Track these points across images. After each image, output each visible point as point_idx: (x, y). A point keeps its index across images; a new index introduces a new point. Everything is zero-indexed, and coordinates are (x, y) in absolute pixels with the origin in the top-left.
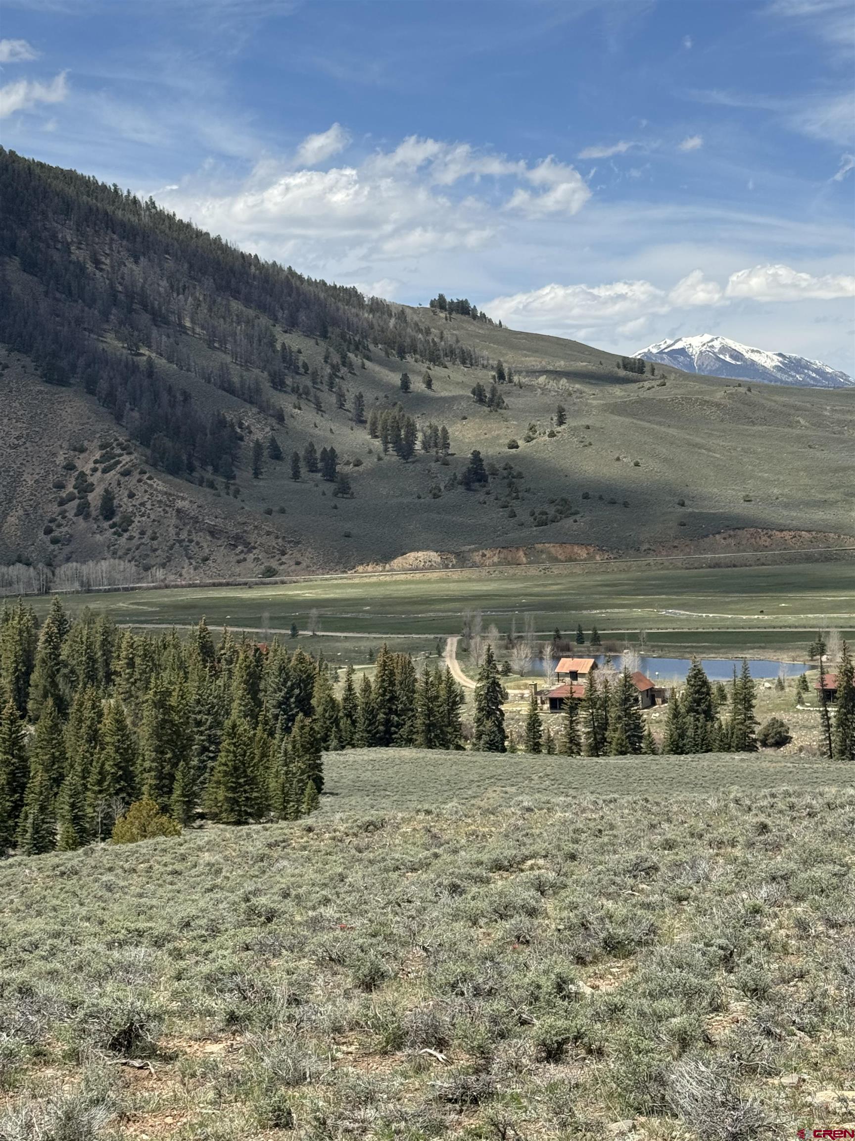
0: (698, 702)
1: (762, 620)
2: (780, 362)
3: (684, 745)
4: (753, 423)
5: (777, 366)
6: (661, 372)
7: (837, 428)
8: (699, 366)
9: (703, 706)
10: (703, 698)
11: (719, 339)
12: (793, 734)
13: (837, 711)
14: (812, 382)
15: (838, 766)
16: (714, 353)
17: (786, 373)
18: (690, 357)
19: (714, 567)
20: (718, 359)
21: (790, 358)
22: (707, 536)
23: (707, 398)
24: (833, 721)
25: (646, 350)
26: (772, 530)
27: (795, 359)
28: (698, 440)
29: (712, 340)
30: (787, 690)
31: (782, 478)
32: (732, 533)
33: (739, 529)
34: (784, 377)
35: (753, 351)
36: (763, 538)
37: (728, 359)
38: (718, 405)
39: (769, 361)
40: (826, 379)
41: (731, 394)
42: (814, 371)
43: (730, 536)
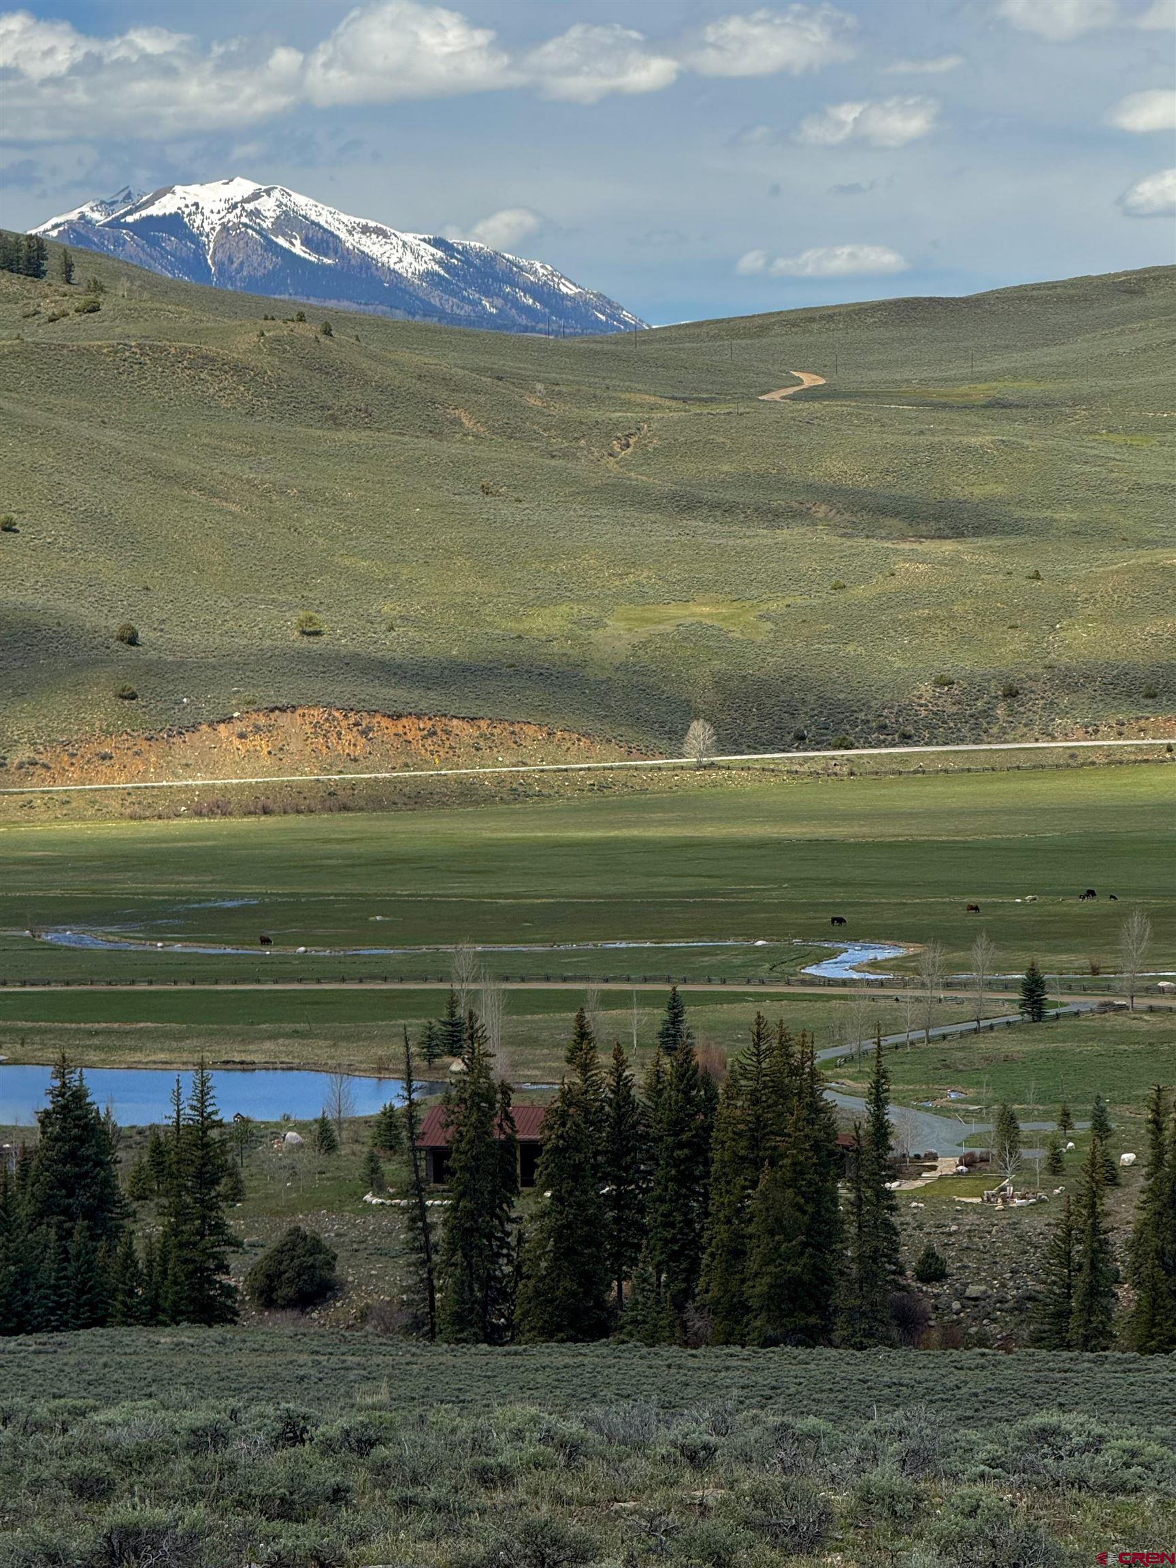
0: (67, 1185)
1: (315, 960)
2: (439, 262)
3: (28, 1306)
4: (336, 422)
5: (429, 274)
6: (90, 275)
7: (559, 443)
8: (220, 265)
9: (83, 1198)
10: (84, 1175)
11: (276, 194)
12: (346, 1271)
13: (454, 1208)
14: (523, 320)
15: (436, 1360)
16: (260, 232)
17: (453, 294)
18: (194, 238)
19: (212, 813)
20: (272, 247)
21: (465, 252)
22: (194, 727)
23: (210, 349)
24: (438, 1235)
25: (74, 216)
26: (372, 713)
27: (478, 254)
28: (181, 463)
29: (256, 196)
30: (344, 1151)
31: (405, 573)
32: (262, 721)
33: (282, 710)
34: (450, 304)
35: (365, 230)
36: (347, 737)
37: (298, 249)
38: (239, 370)
39: (409, 258)
40: (561, 313)
41: (278, 340)
42: (531, 290)
43: (258, 729)
